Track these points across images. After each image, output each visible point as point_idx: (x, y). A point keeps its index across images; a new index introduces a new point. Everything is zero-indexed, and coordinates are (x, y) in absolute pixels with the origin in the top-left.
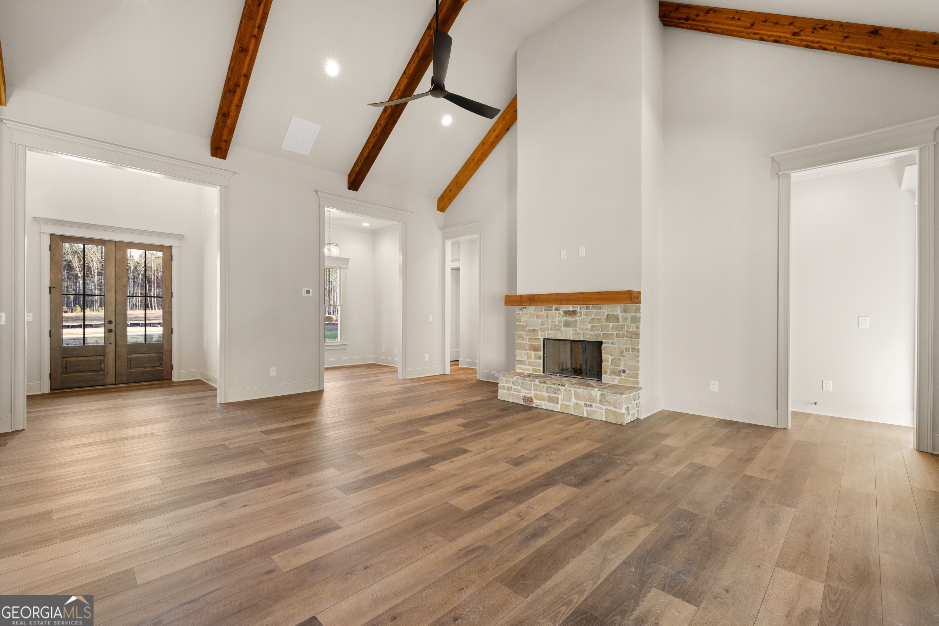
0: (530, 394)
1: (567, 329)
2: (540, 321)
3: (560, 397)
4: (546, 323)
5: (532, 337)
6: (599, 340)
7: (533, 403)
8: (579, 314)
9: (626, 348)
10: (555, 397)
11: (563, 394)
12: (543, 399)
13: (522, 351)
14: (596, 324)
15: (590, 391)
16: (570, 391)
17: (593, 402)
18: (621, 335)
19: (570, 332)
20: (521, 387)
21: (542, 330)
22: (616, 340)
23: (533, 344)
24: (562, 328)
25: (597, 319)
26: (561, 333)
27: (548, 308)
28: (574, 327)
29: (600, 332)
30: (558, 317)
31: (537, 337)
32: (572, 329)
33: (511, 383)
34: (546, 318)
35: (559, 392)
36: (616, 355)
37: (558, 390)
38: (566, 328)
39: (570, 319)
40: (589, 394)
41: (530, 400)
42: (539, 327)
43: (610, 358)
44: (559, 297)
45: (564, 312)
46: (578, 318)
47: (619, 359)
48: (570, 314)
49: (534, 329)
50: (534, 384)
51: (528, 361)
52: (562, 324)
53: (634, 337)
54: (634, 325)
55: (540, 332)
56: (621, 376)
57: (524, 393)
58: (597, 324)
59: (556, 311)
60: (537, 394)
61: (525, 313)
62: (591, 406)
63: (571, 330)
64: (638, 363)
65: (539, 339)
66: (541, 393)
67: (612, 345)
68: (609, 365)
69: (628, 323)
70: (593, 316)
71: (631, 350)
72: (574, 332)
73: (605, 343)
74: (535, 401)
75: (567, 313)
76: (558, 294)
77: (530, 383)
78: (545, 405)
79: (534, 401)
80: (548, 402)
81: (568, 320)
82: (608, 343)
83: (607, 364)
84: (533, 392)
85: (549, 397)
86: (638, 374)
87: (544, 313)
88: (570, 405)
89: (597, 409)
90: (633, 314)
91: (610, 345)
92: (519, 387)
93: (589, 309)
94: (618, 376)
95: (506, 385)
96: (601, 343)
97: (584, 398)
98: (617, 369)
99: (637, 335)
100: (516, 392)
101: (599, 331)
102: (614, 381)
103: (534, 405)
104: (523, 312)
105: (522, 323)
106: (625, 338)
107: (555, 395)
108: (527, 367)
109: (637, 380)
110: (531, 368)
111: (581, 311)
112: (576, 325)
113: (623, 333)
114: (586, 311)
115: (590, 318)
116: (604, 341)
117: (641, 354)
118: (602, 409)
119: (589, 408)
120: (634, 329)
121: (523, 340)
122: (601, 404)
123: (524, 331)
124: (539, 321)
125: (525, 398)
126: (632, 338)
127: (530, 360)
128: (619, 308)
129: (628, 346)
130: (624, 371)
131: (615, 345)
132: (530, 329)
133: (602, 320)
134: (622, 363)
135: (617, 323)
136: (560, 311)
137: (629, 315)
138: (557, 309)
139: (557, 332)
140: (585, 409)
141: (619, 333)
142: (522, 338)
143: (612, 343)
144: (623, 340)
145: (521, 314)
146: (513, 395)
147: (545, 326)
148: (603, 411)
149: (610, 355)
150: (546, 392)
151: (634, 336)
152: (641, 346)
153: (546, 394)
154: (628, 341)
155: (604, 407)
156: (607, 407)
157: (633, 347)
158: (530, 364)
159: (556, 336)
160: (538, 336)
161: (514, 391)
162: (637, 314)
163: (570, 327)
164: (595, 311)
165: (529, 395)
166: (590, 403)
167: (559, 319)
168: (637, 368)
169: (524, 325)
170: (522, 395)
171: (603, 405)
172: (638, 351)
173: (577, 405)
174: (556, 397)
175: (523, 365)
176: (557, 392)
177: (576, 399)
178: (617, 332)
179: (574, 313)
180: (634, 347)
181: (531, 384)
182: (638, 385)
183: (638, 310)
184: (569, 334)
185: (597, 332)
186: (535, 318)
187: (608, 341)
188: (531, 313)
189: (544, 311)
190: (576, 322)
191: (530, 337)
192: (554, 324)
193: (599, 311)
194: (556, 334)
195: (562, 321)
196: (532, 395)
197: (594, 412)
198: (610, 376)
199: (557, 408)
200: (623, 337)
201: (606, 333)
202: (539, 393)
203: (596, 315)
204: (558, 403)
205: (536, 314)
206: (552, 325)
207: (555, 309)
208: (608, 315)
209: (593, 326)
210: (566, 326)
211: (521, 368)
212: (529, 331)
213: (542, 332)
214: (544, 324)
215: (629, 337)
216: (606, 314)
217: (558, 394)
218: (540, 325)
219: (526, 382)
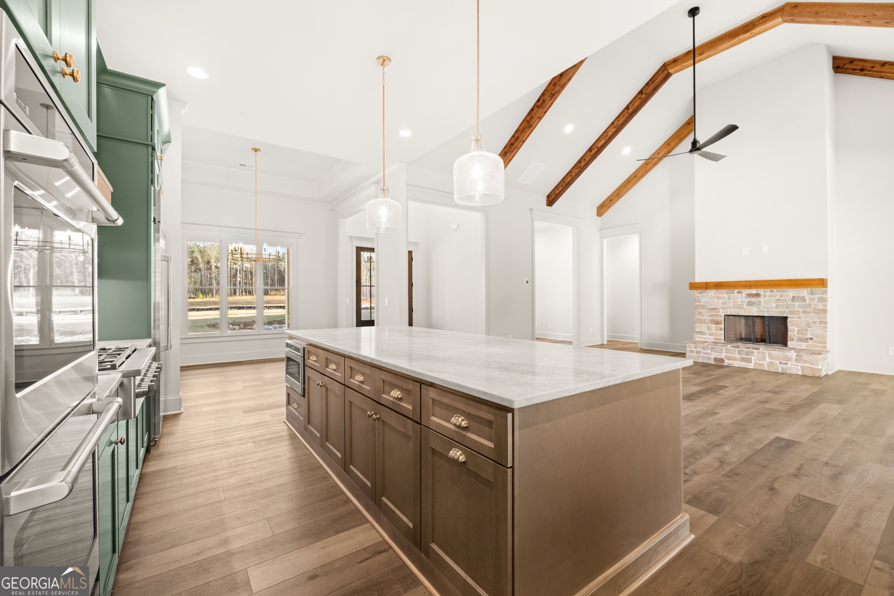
0: (721, 356)
1: (751, 307)
2: (721, 301)
3: (753, 358)
4: (727, 303)
5: (712, 314)
6: (784, 315)
8: (763, 296)
9: (813, 321)
11: (756, 355)
12: (735, 359)
13: (702, 324)
14: (781, 303)
15: (786, 353)
16: (764, 353)
17: (789, 361)
18: (808, 311)
20: (711, 351)
21: (723, 308)
22: (802, 315)
23: (714, 319)
24: (745, 307)
25: (783, 300)
26: (744, 311)
27: (730, 292)
28: (758, 306)
29: (786, 310)
30: (741, 299)
32: (756, 307)
33: (701, 348)
35: (753, 354)
36: (803, 326)
37: (751, 353)
39: (753, 300)
41: (722, 360)
42: (721, 306)
43: (796, 329)
44: (748, 283)
45: (747, 295)
46: (762, 299)
47: (806, 330)
48: (753, 296)
49: (715, 307)
50: (726, 349)
51: (709, 332)
52: (745, 304)
54: (821, 304)
55: (720, 310)
56: (808, 342)
57: (714, 355)
58: (783, 304)
59: (738, 294)
60: (728, 356)
61: (705, 296)
62: (786, 364)
64: (826, 332)
65: (720, 315)
66: (733, 355)
68: (795, 334)
69: (815, 303)
70: (778, 297)
71: (818, 323)
72: (758, 310)
73: (791, 317)
74: (726, 361)
75: (750, 295)
76: (746, 281)
77: (721, 347)
78: (737, 364)
80: (741, 362)
81: (751, 301)
82: (794, 318)
83: (793, 333)
84: (724, 354)
85: (741, 358)
86: (826, 340)
87: (726, 296)
88: (764, 364)
89: (792, 366)
90: (820, 295)
91: (796, 319)
92: (709, 351)
93: (773, 292)
94: (805, 342)
95: (695, 350)
96: (786, 318)
97: (778, 358)
98: (804, 337)
99: (825, 311)
100: (706, 354)
101: (785, 308)
102: (800, 346)
103: (725, 364)
105: (701, 303)
106: (812, 314)
107: (748, 357)
108: (707, 336)
109: (825, 345)
110: (712, 337)
111: (765, 294)
112: (760, 305)
113: (810, 310)
114: (771, 293)
115: (774, 299)
116: (789, 316)
117: (829, 325)
118: (798, 366)
119: (784, 366)
120: (822, 307)
121: (703, 316)
122: (797, 362)
123: (704, 309)
125: (715, 359)
126: (820, 313)
127: (711, 331)
128: (805, 291)
129: (815, 320)
130: (811, 339)
131: (801, 319)
132: (710, 307)
133: (788, 301)
134: (809, 333)
135: (804, 302)
136: (742, 294)
137: (816, 297)
138: (739, 292)
140: (780, 366)
141: (805, 310)
142: (702, 315)
143: (798, 318)
144: (810, 315)
145: (701, 296)
146: (702, 357)
147: (726, 306)
148: (800, 368)
149: (796, 327)
150: (739, 354)
151: (821, 312)
152: (828, 320)
153: (739, 356)
154: (815, 316)
155: (800, 365)
156: (803, 364)
157: (820, 320)
158: (711, 334)
159: (739, 313)
160: (719, 313)
161: (704, 354)
162: (824, 296)
163: (753, 306)
164: (780, 294)
165: (720, 357)
166: (785, 362)
167: (742, 300)
168: (825, 337)
169: (704, 305)
170: (712, 357)
171: (799, 363)
172: (826, 323)
173: (772, 364)
174: (749, 358)
175: (703, 335)
176: (750, 354)
177: (770, 358)
178: (803, 309)
179: (758, 295)
180: (822, 320)
181: (722, 348)
182: (826, 349)
183: (826, 293)
184: (754, 311)
185: (782, 309)
186: (716, 300)
187: (794, 316)
188: (711, 295)
189: (725, 294)
190: (760, 302)
191: (710, 314)
192: (736, 304)
193: (784, 293)
194: (738, 311)
195: (744, 301)
196: (723, 357)
197: (790, 368)
198: (797, 343)
199: (750, 366)
200: (810, 313)
201: (792, 310)
202: (730, 355)
203: (781, 297)
204: (751, 362)
205: (717, 296)
206: (734, 304)
207: (737, 293)
208: (794, 297)
209: (778, 305)
210: (749, 306)
211: (702, 338)
212: (710, 309)
213: (724, 309)
214: (726, 304)
215: (817, 313)
216: (792, 296)
217: (751, 356)
218: (721, 305)
219: (717, 347)
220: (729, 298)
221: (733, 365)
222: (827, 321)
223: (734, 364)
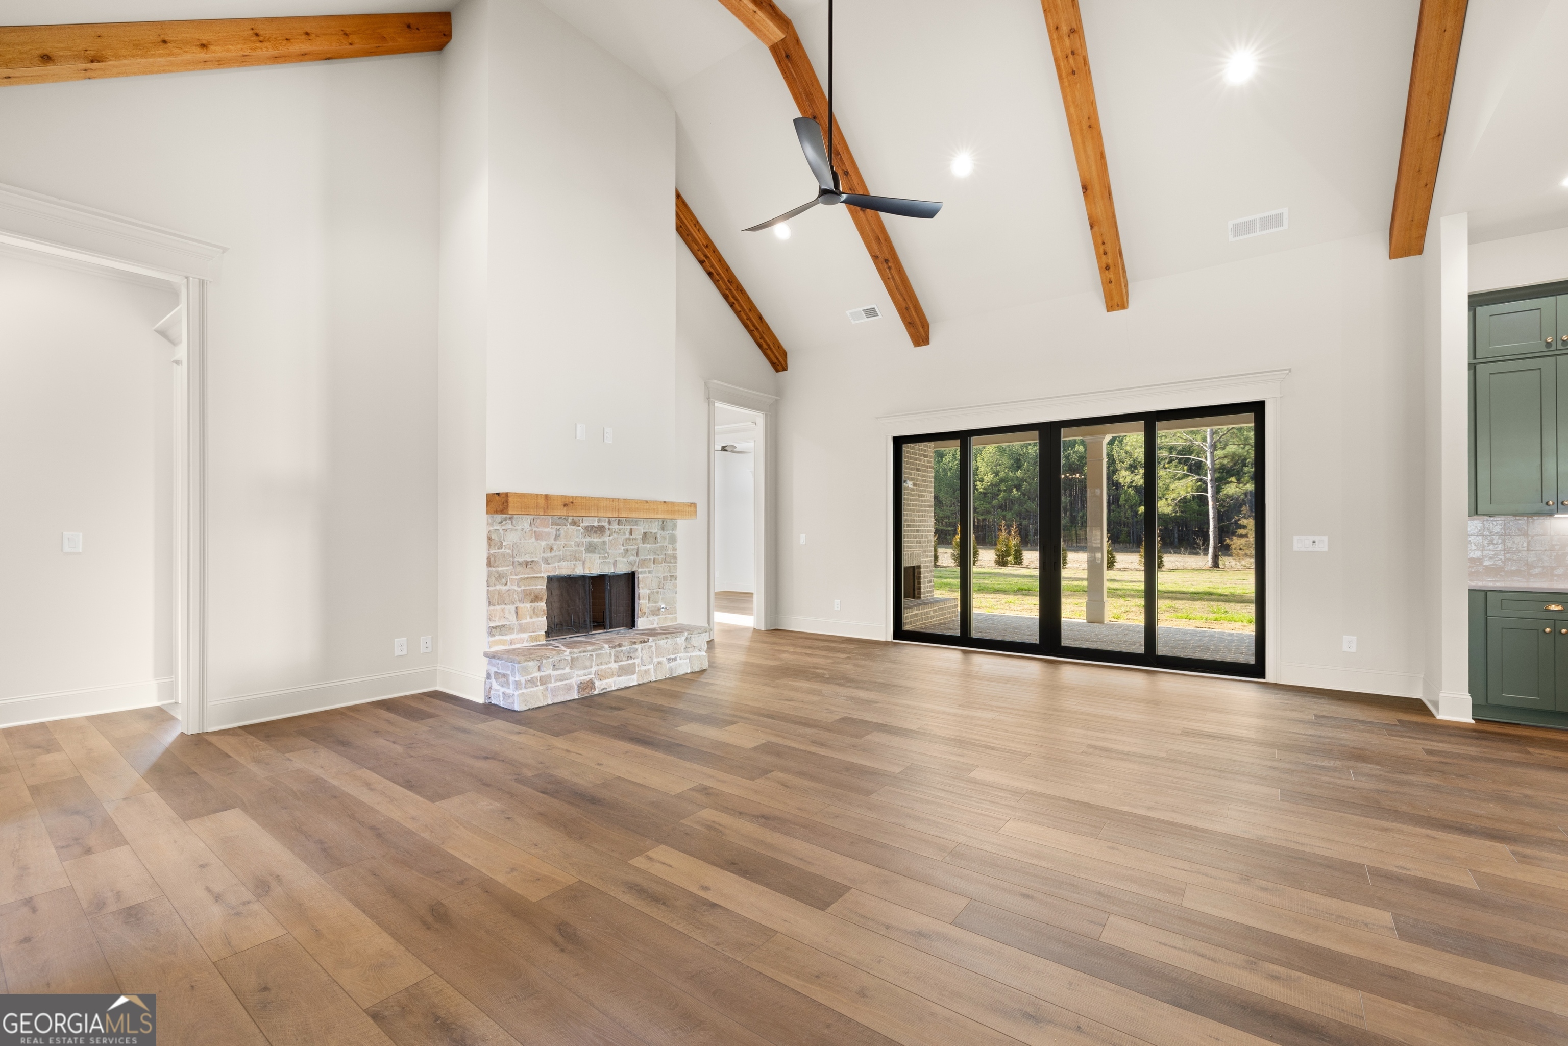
0: (590, 674)
1: (592, 558)
2: (543, 543)
3: (636, 662)
4: (555, 548)
5: (526, 576)
6: (633, 571)
7: (595, 689)
8: (608, 532)
9: (664, 577)
10: (630, 664)
11: (641, 655)
12: (612, 675)
13: (503, 606)
14: (630, 547)
15: (675, 639)
16: (651, 646)
17: (678, 653)
18: (660, 560)
19: (596, 561)
20: (571, 668)
21: (546, 561)
22: (653, 567)
23: (530, 589)
24: (584, 556)
25: (633, 539)
26: (582, 565)
27: (559, 522)
28: (602, 552)
29: (636, 558)
30: (577, 537)
31: (539, 575)
32: (599, 556)
33: (551, 668)
34: (555, 540)
35: (637, 654)
36: (654, 587)
37: (633, 652)
38: (590, 555)
39: (595, 539)
40: (673, 644)
41: (590, 684)
42: (542, 555)
43: (648, 592)
45: (586, 528)
46: (606, 538)
47: (658, 592)
48: (595, 532)
49: (530, 560)
50: (596, 655)
51: (520, 625)
52: (583, 549)
53: (672, 562)
54: (671, 546)
55: (543, 565)
56: (660, 615)
57: (578, 676)
58: (632, 547)
59: (573, 527)
60: (602, 670)
61: (512, 530)
62: (675, 659)
63: (598, 558)
64: (676, 593)
65: (543, 577)
66: (607, 666)
67: (649, 575)
68: (646, 603)
69: (665, 544)
70: (627, 535)
71: (669, 579)
72: (603, 561)
73: (641, 573)
74: (597, 683)
75: (590, 530)
77: (589, 654)
78: (613, 683)
79: (596, 685)
80: (619, 676)
81: (592, 541)
82: (645, 572)
83: (641, 602)
84: (594, 669)
86: (675, 607)
87: (552, 530)
88: (650, 669)
90: (671, 532)
91: (645, 575)
92: (567, 670)
93: (622, 524)
94: (657, 615)
95: (538, 675)
96: (634, 575)
97: (669, 651)
98: (656, 607)
99: (675, 557)
100: (561, 680)
101: (635, 556)
102: (653, 624)
103: (596, 692)
104: (503, 528)
105: (503, 550)
107: (630, 662)
108: (514, 636)
109: (675, 615)
110: (525, 636)
111: (611, 527)
112: (604, 550)
113: (662, 557)
114: (618, 527)
115: (623, 537)
116: (640, 570)
117: (678, 582)
119: (673, 664)
121: (506, 584)
122: (686, 652)
123: (509, 566)
124: (541, 545)
125: (580, 686)
126: (671, 563)
127: (523, 621)
128: (657, 523)
129: (666, 575)
130: (662, 608)
131: (652, 575)
132: (520, 560)
133: (639, 541)
134: (660, 597)
135: (655, 544)
136: (579, 526)
137: (667, 534)
138: (574, 523)
139: (575, 563)
140: (668, 666)
141: (657, 557)
142: (504, 580)
143: (649, 572)
144: (661, 566)
145: (501, 531)
146: (555, 691)
147: (553, 554)
148: (688, 660)
149: (648, 589)
150: (615, 661)
153: (614, 666)
154: (666, 567)
155: (689, 655)
156: (691, 654)
157: (670, 574)
158: (522, 629)
159: (574, 569)
160: (539, 572)
161: (557, 680)
162: (674, 532)
163: (595, 554)
164: (629, 527)
165: (587, 678)
166: (673, 656)
167: (577, 539)
168: (674, 601)
169: (508, 554)
170: (575, 682)
171: (688, 653)
172: (676, 578)
173: (660, 665)
174: (632, 663)
175: (506, 635)
176: (633, 656)
177: (657, 655)
178: (655, 556)
179: (600, 530)
180: (672, 574)
181: (591, 655)
182: (676, 621)
183: (675, 527)
184: (595, 564)
185: (632, 558)
186: (533, 540)
187: (644, 569)
188: (522, 530)
189: (550, 526)
190: (605, 545)
191: (522, 576)
192: (568, 550)
193: (635, 527)
194: (573, 566)
195: (583, 543)
196: (593, 676)
197: (680, 665)
198: (648, 619)
199: (633, 680)
200: (662, 563)
201: (643, 558)
203: (631, 533)
204: (633, 673)
205: (535, 532)
206: (566, 550)
207: (571, 524)
208: (645, 534)
209: (627, 550)
210: (589, 552)
211: (503, 642)
212: (520, 564)
213: (549, 564)
214: (552, 549)
215: (668, 563)
216: (643, 531)
217: (634, 658)
218: (544, 552)
219: (582, 654)
220: (557, 537)
221: (609, 689)
222: (677, 574)
223: (611, 686)
